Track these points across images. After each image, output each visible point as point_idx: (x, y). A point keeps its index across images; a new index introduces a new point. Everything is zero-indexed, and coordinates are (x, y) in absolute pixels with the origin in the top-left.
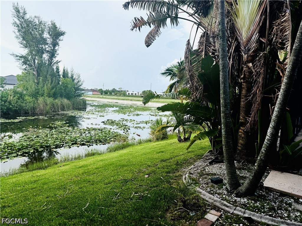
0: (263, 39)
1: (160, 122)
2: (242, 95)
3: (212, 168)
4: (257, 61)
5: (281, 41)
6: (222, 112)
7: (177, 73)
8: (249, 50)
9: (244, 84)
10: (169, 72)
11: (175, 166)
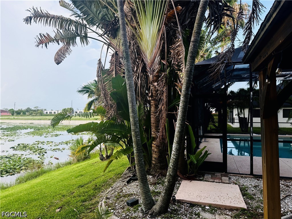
0: (164, 61)
1: (81, 142)
2: (151, 111)
3: (129, 187)
4: (160, 81)
5: (177, 63)
6: (132, 131)
7: (95, 90)
8: (154, 71)
9: (152, 101)
10: (87, 89)
11: (92, 191)
